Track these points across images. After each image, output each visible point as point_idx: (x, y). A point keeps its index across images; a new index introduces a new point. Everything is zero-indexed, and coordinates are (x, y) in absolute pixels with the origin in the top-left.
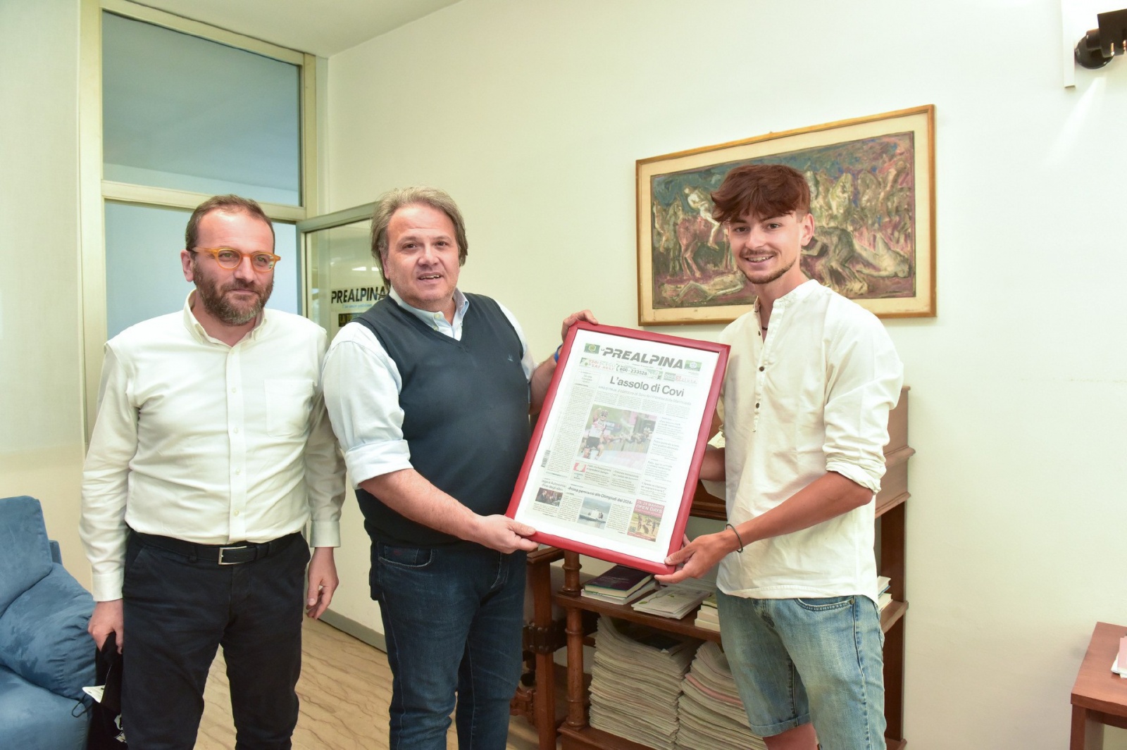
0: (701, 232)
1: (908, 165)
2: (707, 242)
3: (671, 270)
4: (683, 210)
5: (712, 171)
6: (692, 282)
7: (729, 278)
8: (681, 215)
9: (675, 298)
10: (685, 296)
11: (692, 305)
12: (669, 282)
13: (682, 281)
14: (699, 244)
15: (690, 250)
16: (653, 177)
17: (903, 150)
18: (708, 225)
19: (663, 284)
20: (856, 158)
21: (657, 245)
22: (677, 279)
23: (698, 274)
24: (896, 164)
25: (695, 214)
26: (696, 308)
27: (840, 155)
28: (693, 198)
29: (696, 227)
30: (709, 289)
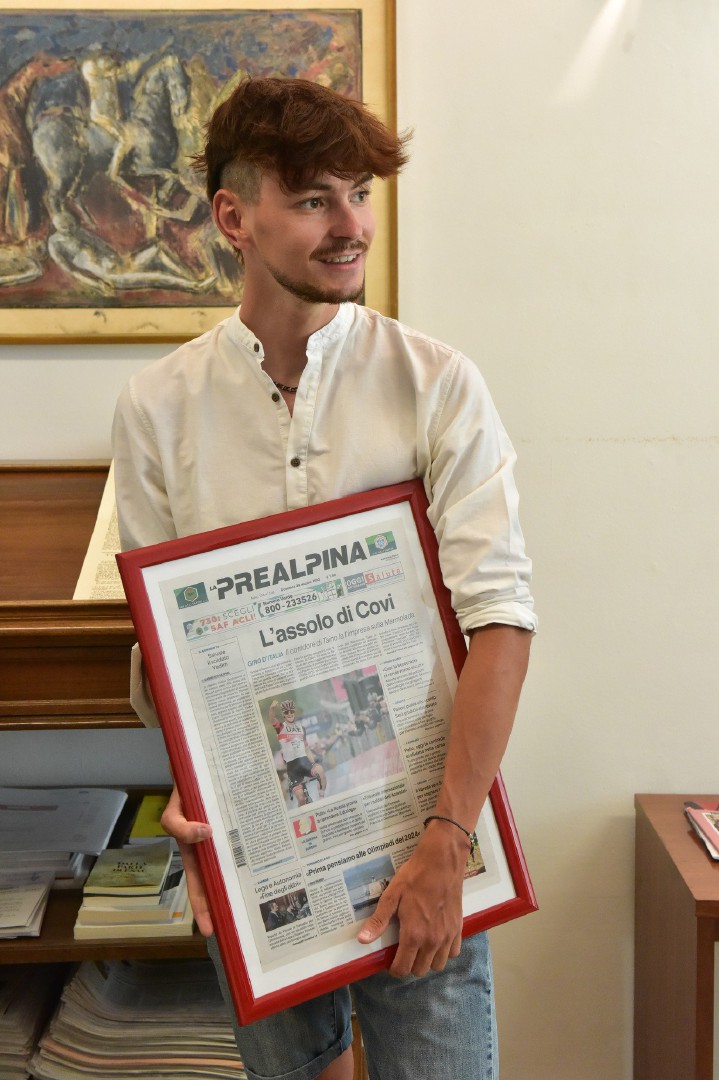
1: (352, 73)
7: (7, 253)
17: (342, 43)
20: (260, 44)
24: (331, 67)
27: (230, 33)
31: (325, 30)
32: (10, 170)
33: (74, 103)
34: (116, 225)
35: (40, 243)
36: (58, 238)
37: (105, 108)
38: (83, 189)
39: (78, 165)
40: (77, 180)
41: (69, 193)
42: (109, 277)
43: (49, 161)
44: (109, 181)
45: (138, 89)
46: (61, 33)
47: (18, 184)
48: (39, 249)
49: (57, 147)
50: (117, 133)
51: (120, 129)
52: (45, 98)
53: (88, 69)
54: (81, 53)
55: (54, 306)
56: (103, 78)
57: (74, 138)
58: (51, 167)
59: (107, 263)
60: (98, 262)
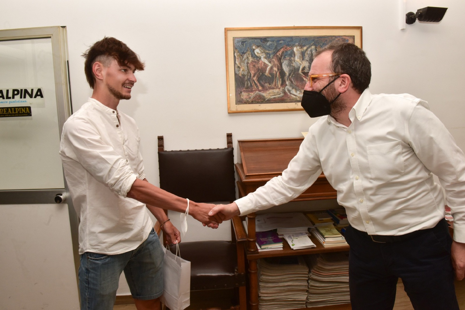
0: (262, 68)
2: (265, 73)
3: (246, 85)
4: (252, 56)
5: (268, 39)
6: (257, 92)
7: (276, 91)
8: (251, 59)
9: (248, 99)
10: (253, 98)
11: (258, 103)
12: (244, 91)
13: (252, 91)
14: (261, 74)
15: (256, 76)
16: (234, 39)
18: (266, 66)
19: (241, 92)
21: (237, 73)
22: (249, 89)
23: (260, 88)
25: (258, 59)
26: (260, 104)
27: (326, 40)
28: (257, 51)
29: (259, 65)
30: (267, 95)
31: (347, 40)
32: (277, 72)
33: (292, 56)
34: (300, 83)
35: (283, 88)
36: (288, 87)
37: (299, 58)
38: (293, 76)
39: (292, 70)
40: (292, 74)
41: (290, 77)
42: (299, 95)
43: (286, 70)
44: (299, 74)
45: (306, 53)
46: (289, 41)
47: (279, 75)
48: (283, 89)
49: (288, 66)
50: (301, 63)
51: (302, 62)
52: (285, 55)
53: (295, 49)
54: (294, 45)
55: (286, 102)
56: (298, 51)
57: (292, 64)
58: (286, 71)
59: (298, 92)
60: (296, 92)
